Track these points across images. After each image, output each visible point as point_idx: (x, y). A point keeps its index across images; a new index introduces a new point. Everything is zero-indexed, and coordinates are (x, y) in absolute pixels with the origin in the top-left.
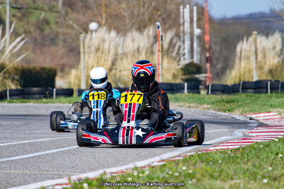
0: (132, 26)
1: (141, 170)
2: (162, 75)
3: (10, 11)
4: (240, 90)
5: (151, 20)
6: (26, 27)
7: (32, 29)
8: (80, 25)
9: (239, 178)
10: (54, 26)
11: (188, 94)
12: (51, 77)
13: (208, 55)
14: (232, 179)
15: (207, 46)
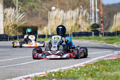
0: (70, 8)
1: (77, 68)
2: (83, 29)
3: (18, 2)
4: (116, 35)
5: (78, 6)
6: (25, 9)
7: (27, 10)
8: (48, 8)
9: (118, 71)
10: (36, 9)
11: (94, 36)
12: (36, 30)
13: (102, 20)
14: (115, 71)
15: (102, 16)
